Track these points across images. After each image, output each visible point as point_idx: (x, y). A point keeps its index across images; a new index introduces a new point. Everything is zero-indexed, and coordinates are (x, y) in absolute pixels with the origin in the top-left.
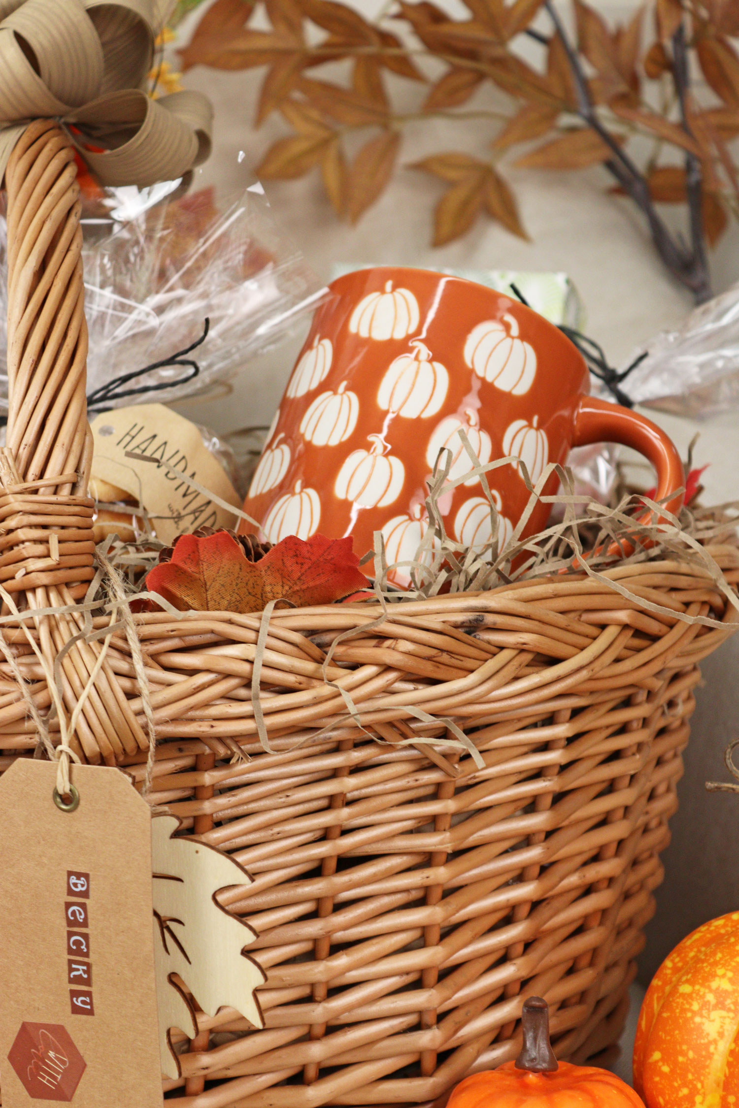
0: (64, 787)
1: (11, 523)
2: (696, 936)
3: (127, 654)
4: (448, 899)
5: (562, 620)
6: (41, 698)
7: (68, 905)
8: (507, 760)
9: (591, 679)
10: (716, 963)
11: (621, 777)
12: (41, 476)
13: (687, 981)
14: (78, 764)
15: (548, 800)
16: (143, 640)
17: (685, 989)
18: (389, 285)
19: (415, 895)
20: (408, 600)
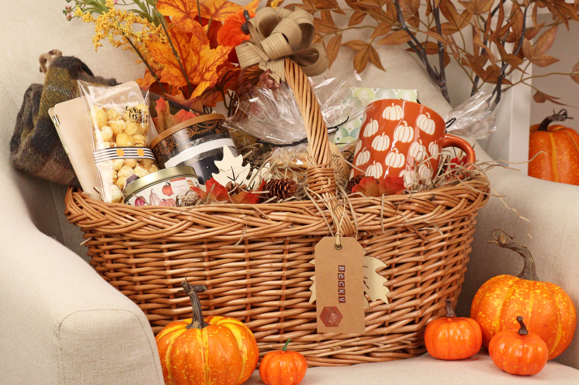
0: (338, 243)
1: (317, 176)
2: (487, 283)
3: (349, 209)
4: (422, 274)
5: (452, 197)
6: (330, 220)
7: (339, 274)
8: (436, 236)
9: (459, 213)
10: (495, 287)
11: (461, 242)
12: (321, 163)
13: (488, 293)
14: (342, 237)
15: (446, 247)
16: (353, 205)
17: (488, 295)
18: (393, 104)
19: (413, 274)
20: (416, 193)
